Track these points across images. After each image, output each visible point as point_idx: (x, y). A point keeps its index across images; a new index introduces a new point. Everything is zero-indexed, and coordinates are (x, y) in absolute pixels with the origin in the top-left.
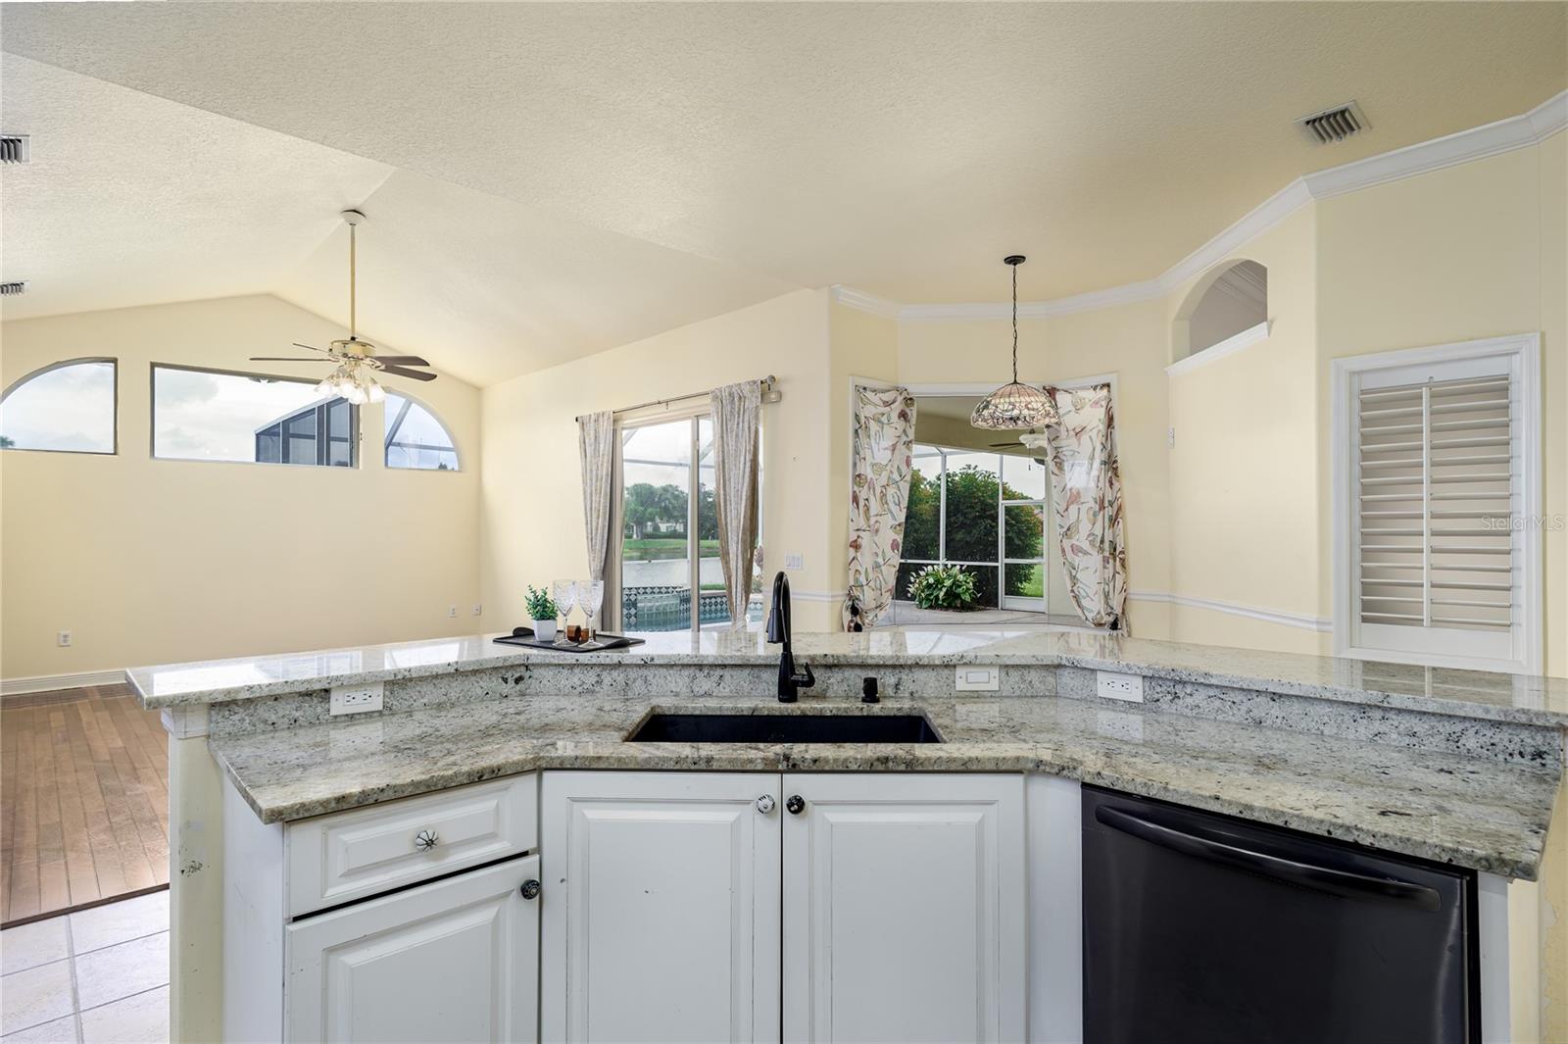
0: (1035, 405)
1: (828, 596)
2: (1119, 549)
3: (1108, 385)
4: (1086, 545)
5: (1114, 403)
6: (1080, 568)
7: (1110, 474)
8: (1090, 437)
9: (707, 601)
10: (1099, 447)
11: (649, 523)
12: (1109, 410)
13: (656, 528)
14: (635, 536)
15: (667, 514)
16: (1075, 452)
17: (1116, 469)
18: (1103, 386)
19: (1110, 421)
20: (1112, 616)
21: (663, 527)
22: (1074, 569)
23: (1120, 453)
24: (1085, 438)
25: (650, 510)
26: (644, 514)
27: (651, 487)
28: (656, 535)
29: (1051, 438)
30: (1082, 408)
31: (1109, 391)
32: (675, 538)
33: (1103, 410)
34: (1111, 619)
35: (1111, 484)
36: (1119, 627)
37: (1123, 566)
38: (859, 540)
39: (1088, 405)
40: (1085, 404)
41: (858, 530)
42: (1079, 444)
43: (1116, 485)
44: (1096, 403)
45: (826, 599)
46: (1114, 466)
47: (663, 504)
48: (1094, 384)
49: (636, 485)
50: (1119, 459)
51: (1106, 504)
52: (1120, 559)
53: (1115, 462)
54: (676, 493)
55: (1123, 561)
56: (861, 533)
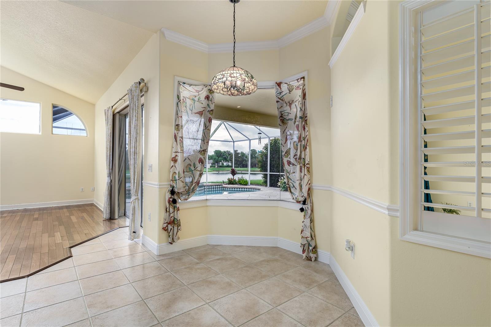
0: (235, 75)
1: (157, 185)
2: (307, 162)
3: (304, 78)
4: (292, 160)
5: (306, 87)
6: (291, 172)
7: (303, 123)
8: (295, 105)
9: (210, 187)
10: (299, 109)
11: (221, 163)
12: (303, 90)
13: (223, 164)
14: (216, 167)
15: (226, 159)
16: (289, 113)
17: (306, 121)
18: (301, 78)
19: (304, 96)
20: (303, 197)
21: (225, 164)
22: (288, 173)
23: (309, 113)
24: (293, 106)
25: (220, 158)
26: (218, 160)
27: (220, 151)
28: (222, 166)
29: (279, 107)
30: (292, 90)
31: (304, 81)
32: (229, 167)
33: (301, 90)
34: (303, 199)
35: (304, 129)
36: (306, 203)
37: (308, 171)
38: (177, 157)
39: (294, 89)
40: (293, 89)
41: (176, 152)
42: (291, 109)
43: (307, 129)
44: (298, 87)
45: (157, 187)
46: (306, 119)
47: (224, 157)
48: (297, 78)
49: (216, 151)
50: (308, 115)
51: (302, 139)
52: (307, 167)
53: (306, 117)
54: (230, 153)
55: (308, 168)
56: (177, 154)
